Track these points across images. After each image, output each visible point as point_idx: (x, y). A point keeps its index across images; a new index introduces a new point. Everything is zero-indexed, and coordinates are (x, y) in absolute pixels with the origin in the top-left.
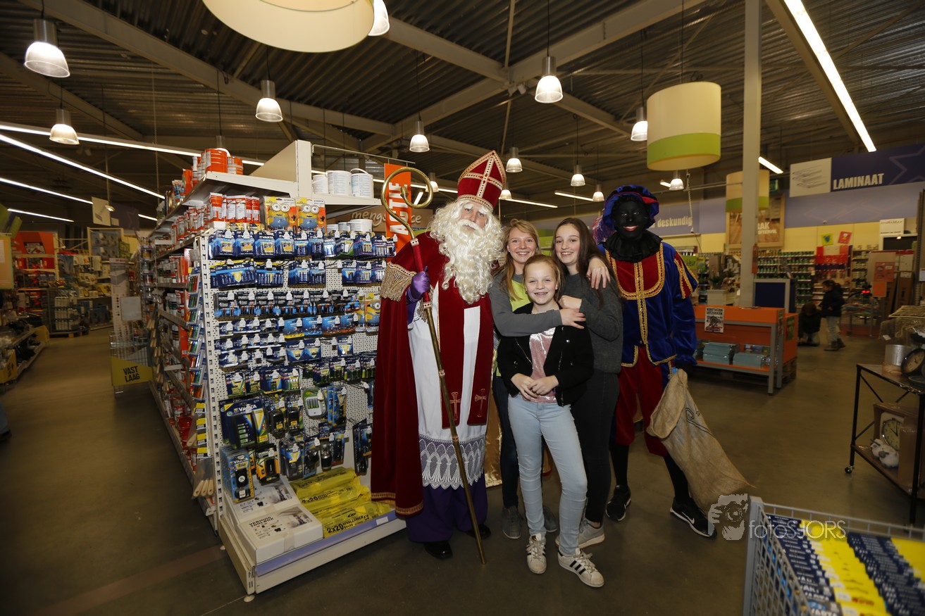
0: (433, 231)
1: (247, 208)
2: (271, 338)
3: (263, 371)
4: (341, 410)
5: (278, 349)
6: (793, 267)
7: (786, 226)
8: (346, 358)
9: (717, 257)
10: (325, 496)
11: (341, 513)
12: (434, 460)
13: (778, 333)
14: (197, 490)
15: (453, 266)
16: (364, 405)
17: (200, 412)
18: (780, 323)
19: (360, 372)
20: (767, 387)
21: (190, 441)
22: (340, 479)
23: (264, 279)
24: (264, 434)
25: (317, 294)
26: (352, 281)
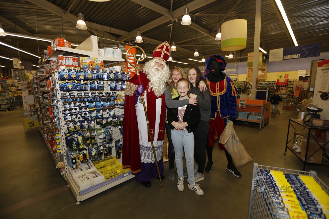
0: (144, 70)
1: (73, 61)
2: (84, 110)
3: (81, 122)
4: (110, 136)
5: (86, 114)
6: (269, 86)
7: (267, 72)
8: (112, 117)
9: (244, 82)
10: (105, 167)
11: (111, 172)
12: (145, 153)
13: (264, 108)
14: (57, 166)
15: (152, 83)
16: (119, 134)
17: (57, 137)
18: (264, 105)
19: (118, 122)
20: (259, 127)
21: (54, 148)
22: (111, 160)
23: (80, 88)
24: (82, 145)
25: (101, 94)
26: (114, 89)
